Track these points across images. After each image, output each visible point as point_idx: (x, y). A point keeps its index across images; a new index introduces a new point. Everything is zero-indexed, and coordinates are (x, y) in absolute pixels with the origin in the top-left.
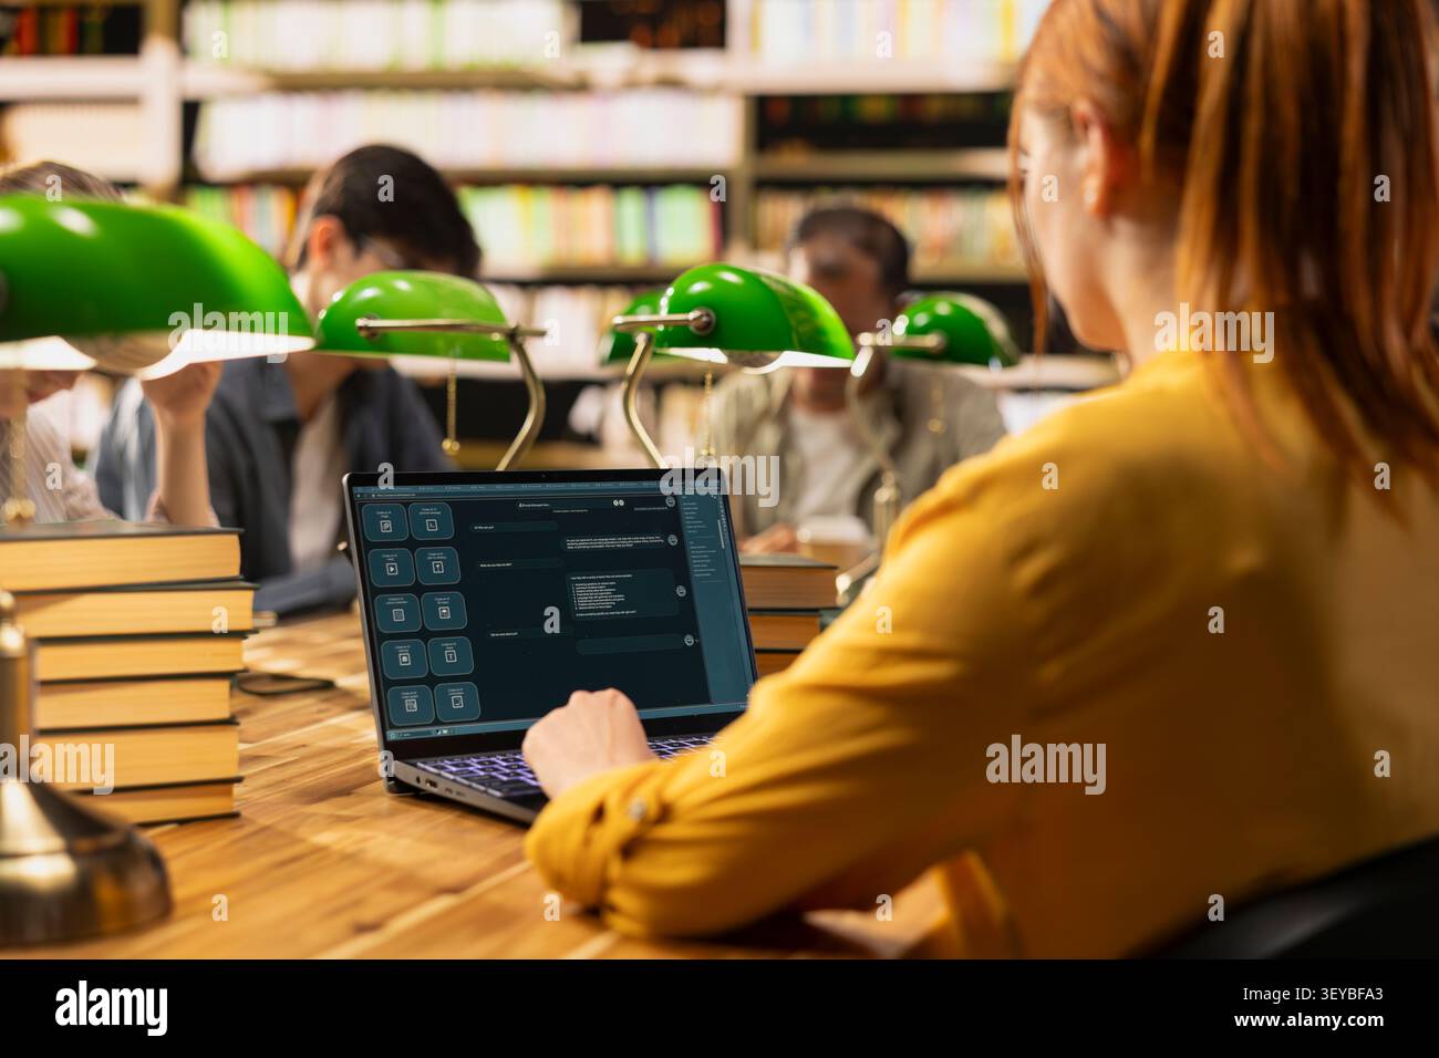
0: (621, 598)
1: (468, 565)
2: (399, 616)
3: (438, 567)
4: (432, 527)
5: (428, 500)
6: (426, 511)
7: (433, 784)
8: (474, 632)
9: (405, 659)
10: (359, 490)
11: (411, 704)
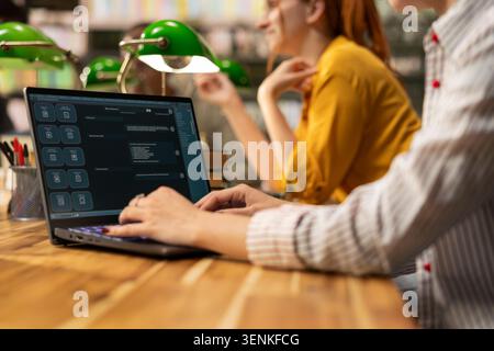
0: (152, 154)
1: (83, 135)
2: (53, 158)
3: (70, 135)
4: (67, 116)
5: (63, 103)
6: (64, 108)
7: (80, 238)
8: (88, 167)
9: (57, 179)
10: (32, 95)
11: (61, 201)
